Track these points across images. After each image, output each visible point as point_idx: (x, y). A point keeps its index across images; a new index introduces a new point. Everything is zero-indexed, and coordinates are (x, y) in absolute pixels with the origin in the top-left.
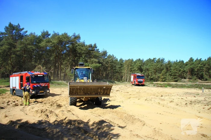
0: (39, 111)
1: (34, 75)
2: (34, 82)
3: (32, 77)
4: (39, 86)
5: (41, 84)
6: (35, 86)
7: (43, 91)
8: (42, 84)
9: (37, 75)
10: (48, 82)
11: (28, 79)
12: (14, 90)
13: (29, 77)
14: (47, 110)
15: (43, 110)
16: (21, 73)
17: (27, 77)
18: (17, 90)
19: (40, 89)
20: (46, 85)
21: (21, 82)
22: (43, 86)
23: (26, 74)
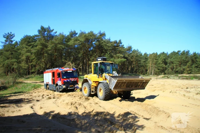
0: (69, 103)
1: (64, 71)
2: (65, 77)
3: (62, 73)
4: (69, 81)
5: (70, 79)
6: (66, 81)
7: (73, 86)
8: (72, 79)
9: (67, 71)
10: (77, 77)
11: (59, 75)
12: (47, 85)
13: (60, 73)
14: (76, 102)
15: (73, 103)
16: (53, 70)
17: (58, 73)
18: (50, 85)
19: (70, 84)
20: (75, 80)
21: (53, 77)
22: (73, 80)
23: (57, 70)
